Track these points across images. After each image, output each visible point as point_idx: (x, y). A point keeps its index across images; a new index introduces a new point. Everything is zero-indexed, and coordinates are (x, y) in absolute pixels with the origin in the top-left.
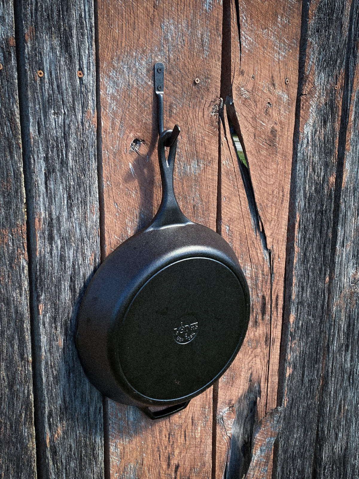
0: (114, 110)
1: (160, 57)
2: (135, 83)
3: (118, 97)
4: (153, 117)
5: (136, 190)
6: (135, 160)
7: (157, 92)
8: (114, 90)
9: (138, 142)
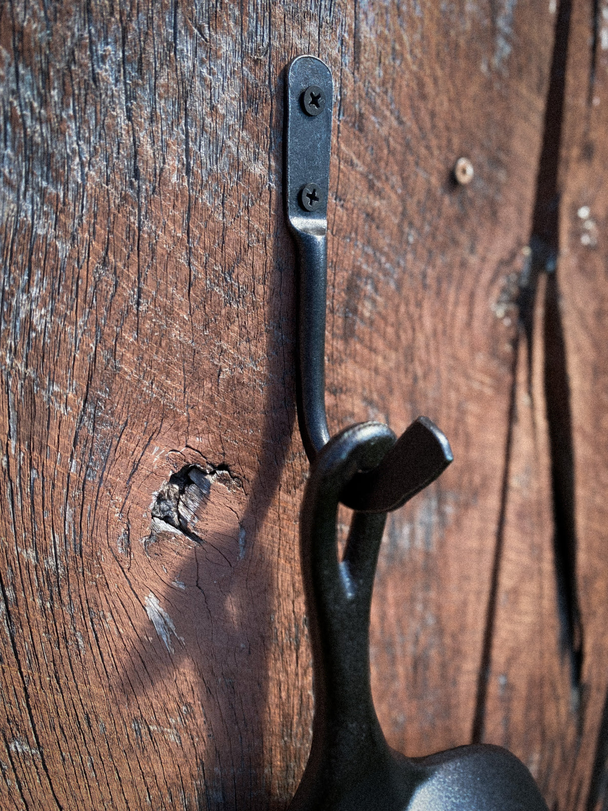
0: (32, 328)
1: (312, 27)
2: (173, 163)
3: (63, 248)
4: (274, 346)
5: (188, 705)
6: (181, 574)
7: (298, 222)
8: (27, 206)
9: (193, 476)
